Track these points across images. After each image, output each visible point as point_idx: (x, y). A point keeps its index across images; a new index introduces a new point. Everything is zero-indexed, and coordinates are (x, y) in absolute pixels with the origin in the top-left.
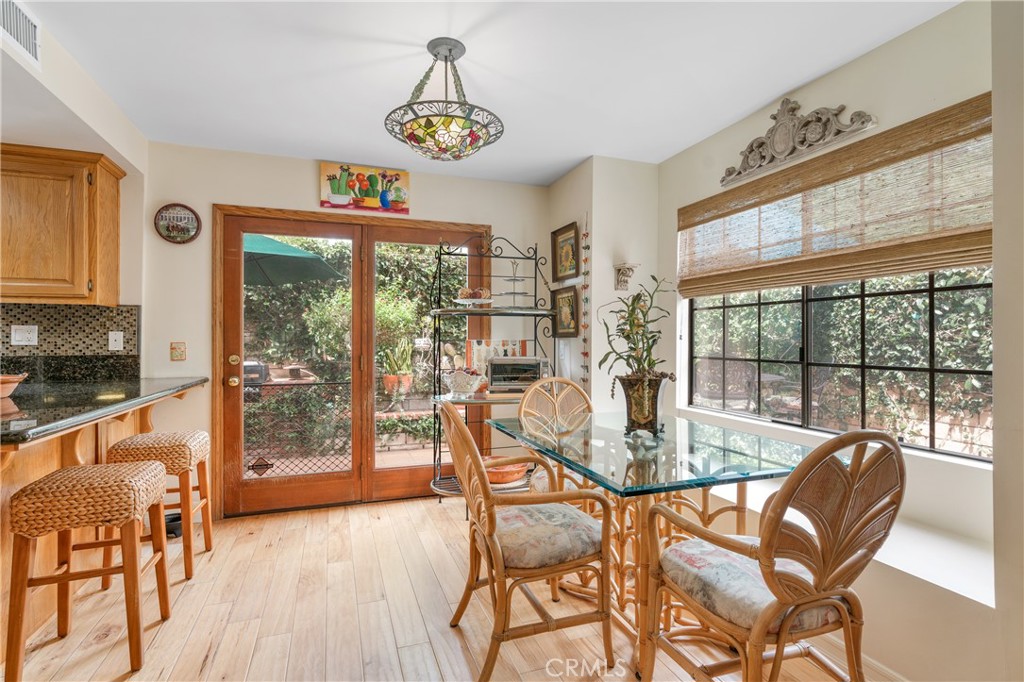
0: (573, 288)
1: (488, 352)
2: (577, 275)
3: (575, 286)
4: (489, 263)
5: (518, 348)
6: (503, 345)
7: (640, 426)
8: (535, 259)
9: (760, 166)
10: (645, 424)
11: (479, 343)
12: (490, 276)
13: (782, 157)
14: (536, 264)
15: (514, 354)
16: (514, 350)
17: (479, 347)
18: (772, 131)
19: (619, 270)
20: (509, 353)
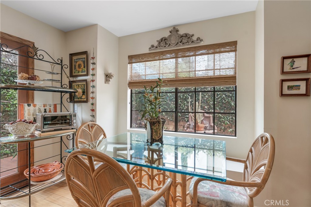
0: (86, 80)
1: (35, 110)
2: (87, 75)
3: (87, 80)
4: (33, 62)
5: (52, 108)
6: (44, 106)
7: (156, 141)
8: (62, 65)
9: (165, 46)
10: (158, 140)
11: (29, 105)
12: (33, 69)
13: (174, 45)
14: (62, 68)
15: (50, 111)
16: (50, 109)
17: (29, 108)
18: (170, 36)
19: (107, 76)
20: (47, 111)
